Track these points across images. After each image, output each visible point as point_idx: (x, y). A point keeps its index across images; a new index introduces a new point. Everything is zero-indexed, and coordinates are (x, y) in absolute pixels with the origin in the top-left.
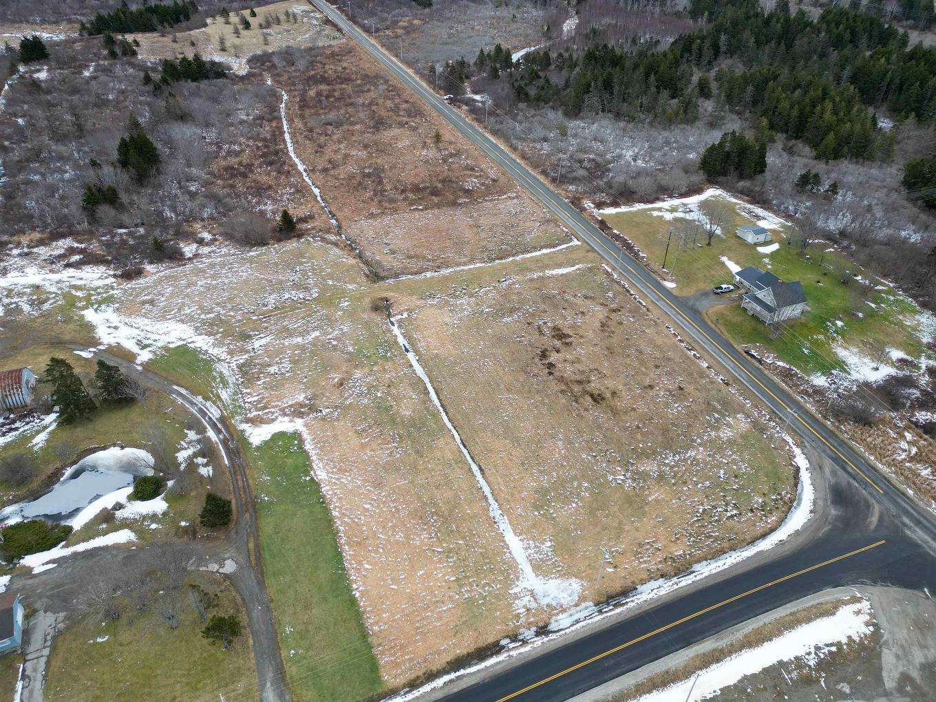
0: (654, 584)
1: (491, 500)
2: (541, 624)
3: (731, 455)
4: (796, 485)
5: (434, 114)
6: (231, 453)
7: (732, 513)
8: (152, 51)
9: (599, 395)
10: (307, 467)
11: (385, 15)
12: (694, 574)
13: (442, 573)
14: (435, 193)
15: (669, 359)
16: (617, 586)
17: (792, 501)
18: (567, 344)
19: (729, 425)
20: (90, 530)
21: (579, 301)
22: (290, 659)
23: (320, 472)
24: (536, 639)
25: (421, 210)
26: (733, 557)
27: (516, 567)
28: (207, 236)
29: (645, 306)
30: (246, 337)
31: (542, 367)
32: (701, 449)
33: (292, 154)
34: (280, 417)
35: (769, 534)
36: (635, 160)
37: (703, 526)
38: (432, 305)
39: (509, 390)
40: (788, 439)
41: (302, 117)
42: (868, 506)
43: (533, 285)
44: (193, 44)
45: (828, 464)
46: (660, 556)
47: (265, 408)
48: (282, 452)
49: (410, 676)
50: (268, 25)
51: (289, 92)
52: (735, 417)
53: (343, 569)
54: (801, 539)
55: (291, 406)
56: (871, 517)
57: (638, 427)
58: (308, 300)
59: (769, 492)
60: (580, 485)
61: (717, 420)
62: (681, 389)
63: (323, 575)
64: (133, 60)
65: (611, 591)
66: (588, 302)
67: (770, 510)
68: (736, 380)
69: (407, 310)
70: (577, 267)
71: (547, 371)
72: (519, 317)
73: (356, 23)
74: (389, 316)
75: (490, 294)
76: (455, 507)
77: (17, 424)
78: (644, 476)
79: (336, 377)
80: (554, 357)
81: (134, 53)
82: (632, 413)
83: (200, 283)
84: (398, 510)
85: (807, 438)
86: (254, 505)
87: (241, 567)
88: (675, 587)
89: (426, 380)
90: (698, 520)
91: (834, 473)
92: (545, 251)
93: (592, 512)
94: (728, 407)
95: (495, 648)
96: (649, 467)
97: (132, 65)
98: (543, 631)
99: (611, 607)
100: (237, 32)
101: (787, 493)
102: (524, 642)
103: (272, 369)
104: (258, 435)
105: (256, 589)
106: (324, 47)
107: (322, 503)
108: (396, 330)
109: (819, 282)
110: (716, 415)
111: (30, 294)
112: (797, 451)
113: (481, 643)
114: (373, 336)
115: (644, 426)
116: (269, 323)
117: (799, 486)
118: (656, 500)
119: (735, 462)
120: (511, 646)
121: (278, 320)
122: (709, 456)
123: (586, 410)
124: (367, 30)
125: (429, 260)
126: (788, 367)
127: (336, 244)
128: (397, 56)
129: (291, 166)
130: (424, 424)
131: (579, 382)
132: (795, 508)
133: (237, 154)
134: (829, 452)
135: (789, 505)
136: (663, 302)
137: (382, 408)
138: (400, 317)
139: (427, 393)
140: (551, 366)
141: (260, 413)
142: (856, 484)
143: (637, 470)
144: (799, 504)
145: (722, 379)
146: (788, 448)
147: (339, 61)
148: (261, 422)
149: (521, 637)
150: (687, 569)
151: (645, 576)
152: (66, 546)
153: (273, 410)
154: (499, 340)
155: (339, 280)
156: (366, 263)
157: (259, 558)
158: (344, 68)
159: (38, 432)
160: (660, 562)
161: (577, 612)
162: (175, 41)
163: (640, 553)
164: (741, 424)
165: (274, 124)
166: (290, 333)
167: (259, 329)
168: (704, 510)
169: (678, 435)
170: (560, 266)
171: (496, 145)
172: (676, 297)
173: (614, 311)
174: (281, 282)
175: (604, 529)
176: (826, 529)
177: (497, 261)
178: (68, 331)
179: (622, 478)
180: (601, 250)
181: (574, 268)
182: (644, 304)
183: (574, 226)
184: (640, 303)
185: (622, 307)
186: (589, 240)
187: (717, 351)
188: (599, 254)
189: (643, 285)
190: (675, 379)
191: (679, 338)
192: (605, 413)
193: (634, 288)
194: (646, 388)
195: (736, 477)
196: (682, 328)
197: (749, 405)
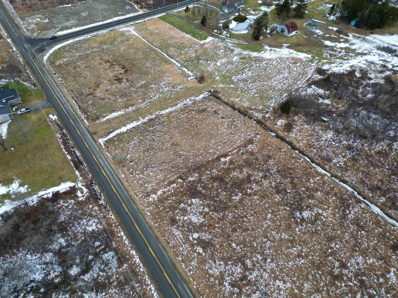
1: (141, 38)
3: (68, 55)
9: (106, 63)
15: (74, 77)
21: (107, 96)
32: (77, 55)
42: (35, 50)
52: (59, 63)
57: (96, 57)
58: (234, 76)
66: (103, 97)
67: (65, 47)
70: (105, 119)
72: (138, 85)
74: (196, 78)
75: (154, 95)
78: (98, 48)
80: (122, 71)
82: (96, 60)
88: (98, 32)
91: (38, 55)
94: (60, 66)
96: (95, 50)
103: (222, 51)
108: (189, 73)
110: (66, 63)
112: (45, 60)
116: (240, 64)
118: (96, 44)
121: (238, 66)
123: (112, 58)
131: (113, 65)
138: (191, 78)
140: (123, 68)
168: (84, 44)
169: (83, 57)
172: (54, 107)
173: (91, 94)
179: (104, 47)
180: (87, 135)
181: (108, 117)
182: (74, 101)
183: (101, 157)
184: (76, 101)
185: (86, 96)
186: (92, 144)
187: (50, 84)
188: (88, 131)
189: (69, 112)
190: (75, 71)
191: (64, 87)
192: (106, 58)
193: (75, 109)
194: (88, 67)
195: (70, 51)
196: (60, 91)
197: (52, 69)
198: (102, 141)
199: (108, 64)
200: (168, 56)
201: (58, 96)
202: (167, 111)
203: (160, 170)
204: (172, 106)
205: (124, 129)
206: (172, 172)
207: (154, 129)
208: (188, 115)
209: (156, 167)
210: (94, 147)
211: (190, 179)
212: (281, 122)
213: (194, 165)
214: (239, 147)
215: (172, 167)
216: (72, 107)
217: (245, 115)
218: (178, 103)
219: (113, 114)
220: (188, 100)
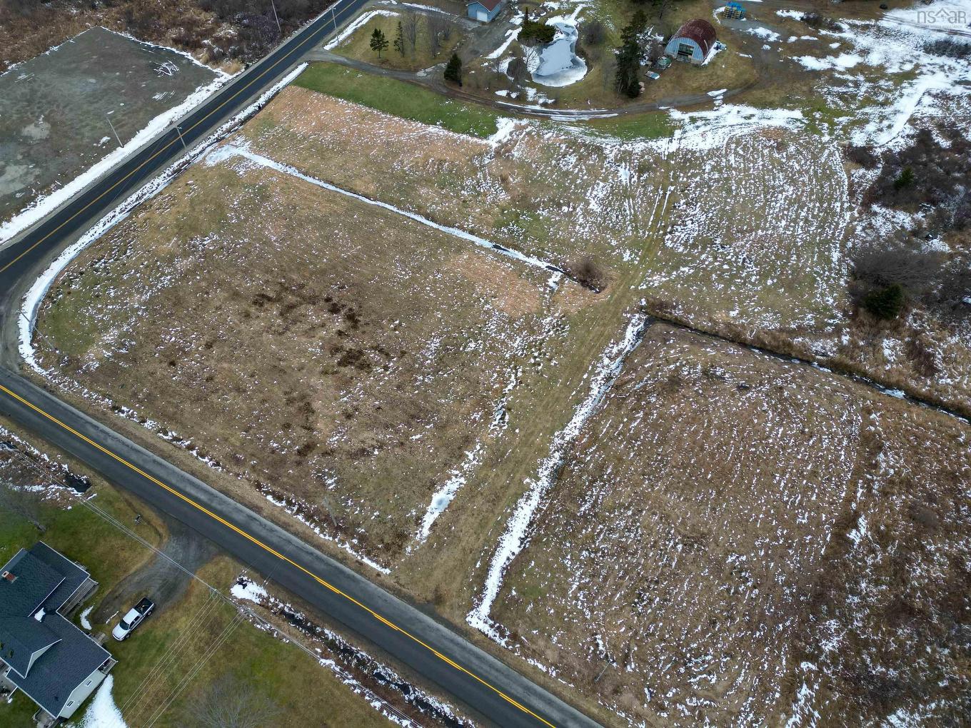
0: (157, 192)
1: (299, 174)
3: (103, 316)
4: (36, 322)
6: (506, 107)
7: (100, 263)
9: (261, 305)
12: (128, 210)
15: (198, 400)
19: (107, 347)
21: (369, 436)
22: (346, 70)
29: (267, 493)
30: (642, 169)
31: (343, 302)
32: (136, 306)
34: (509, 137)
40: (37, 369)
43: (454, 432)
47: (528, 134)
52: (100, 360)
54: (38, 269)
57: (207, 293)
58: (664, 233)
61: (123, 345)
62: (173, 363)
66: (356, 445)
67: (63, 283)
68: (103, 417)
70: (426, 531)
71: (335, 300)
72: (425, 358)
74: (567, 274)
78: (185, 255)
80: (339, 323)
82: (218, 304)
85: (15, 376)
90: (129, 243)
94: (109, 370)
96: (182, 264)
110: (124, 351)
112: (30, 361)
118: (169, 240)
119: (100, 311)
122: (127, 303)
123: (267, 282)
130: (401, 192)
131: (291, 307)
132: (40, 301)
137: (447, 183)
138: (555, 279)
139: (428, 217)
140: (335, 310)
141: (527, 131)
143: (195, 256)
144: (36, 305)
145: (123, 412)
148: (517, 128)
150: (133, 211)
160: (155, 203)
163: (171, 200)
167: (651, 182)
168: (125, 253)
169: (163, 307)
170: (455, 509)
173: (308, 448)
175: (204, 201)
177: (556, 458)
179: (205, 243)
180: (420, 621)
181: (429, 520)
182: (270, 498)
184: (278, 497)
185: (299, 463)
186: (464, 648)
187: (134, 457)
188: (410, 600)
189: (289, 548)
190: (183, 374)
191: (194, 453)
192: (248, 289)
193: (300, 529)
194: (215, 341)
195: (98, 296)
196: (193, 474)
197: (86, 390)
198: (479, 619)
199: (274, 310)
200: (433, 220)
201: (203, 497)
202: (578, 420)
203: (727, 654)
204: (580, 401)
205: (510, 545)
206: (761, 643)
207: (593, 506)
208: (646, 414)
209: (706, 646)
210: (479, 657)
211: (829, 646)
212: (890, 348)
213: (801, 591)
214: (857, 473)
215: (752, 626)
216: (285, 526)
217: (788, 357)
218: (588, 382)
219: (436, 497)
220: (606, 361)
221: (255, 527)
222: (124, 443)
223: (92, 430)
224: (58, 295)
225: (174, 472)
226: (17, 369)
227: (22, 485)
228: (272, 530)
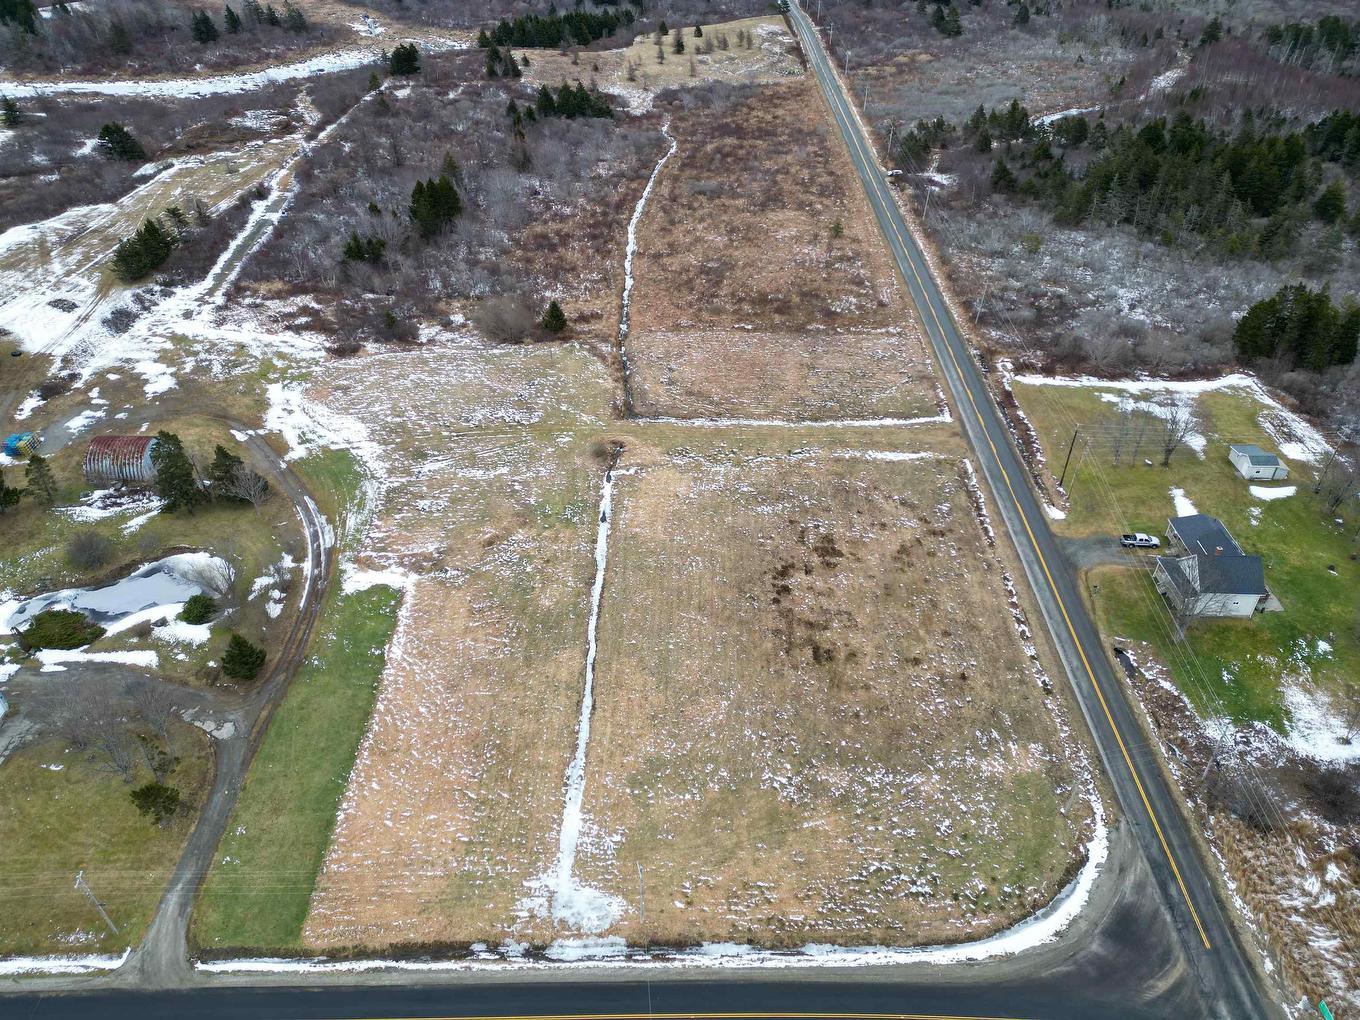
0: (731, 948)
1: (580, 754)
2: (538, 942)
3: (979, 802)
4: (1062, 885)
5: (860, 195)
6: (315, 595)
7: (920, 889)
8: (541, 74)
9: (828, 651)
10: (384, 637)
11: (882, 44)
12: (799, 957)
13: (456, 826)
14: (784, 308)
15: (974, 628)
16: (675, 930)
17: (1036, 906)
18: (828, 564)
19: (1006, 756)
20: (119, 643)
21: (888, 507)
22: (220, 867)
23: (396, 651)
24: (519, 959)
25: (748, 331)
26: (879, 954)
27: (554, 854)
28: (458, 318)
29: (990, 538)
30: (421, 456)
31: (771, 588)
32: (937, 777)
33: (631, 229)
34: (393, 567)
35: (962, 942)
36: (1132, 307)
37: (860, 892)
38: (675, 466)
39: (700, 609)
40: (1099, 809)
41: (676, 179)
42: (1166, 958)
43: (836, 468)
44: (596, 69)
45: (1140, 867)
46: (767, 911)
47: (383, 549)
48: (370, 610)
49: (337, 943)
50: (709, 49)
51: (681, 143)
52: (1025, 747)
53: (345, 779)
54: (1006, 969)
55: (413, 555)
56: (1159, 979)
57: (857, 715)
58: (522, 425)
59: (1005, 880)
60: (715, 771)
61: (991, 742)
62: (963, 677)
63: (318, 779)
64: (511, 83)
65: (662, 935)
66: (902, 510)
67: (989, 907)
68: (1066, 687)
69: (638, 465)
70: (923, 454)
71: (775, 595)
72: (784, 508)
73: (833, 53)
74: (611, 468)
75: (764, 467)
76: (527, 746)
77: (123, 500)
78: (818, 789)
79: (489, 531)
80: (796, 579)
81: (518, 74)
82: (861, 692)
83: (412, 377)
84: (456, 727)
85: (1129, 815)
86: (300, 664)
87: (236, 738)
89: (602, 565)
90: (858, 881)
91: (1139, 887)
92: (888, 422)
93: (706, 816)
94: (1025, 726)
95: (461, 951)
96: (836, 779)
97: (508, 89)
98: (536, 952)
99: (648, 957)
100: (661, 57)
101: (1036, 891)
102: (503, 957)
103: (421, 504)
104: (356, 581)
105: (236, 770)
106: (767, 86)
107: (373, 690)
108: (607, 489)
109: (1332, 568)
110: (995, 734)
111: (232, 354)
112: (1101, 831)
113: (446, 937)
114: (572, 489)
115: (867, 717)
116: (458, 443)
117: (1068, 887)
118: (814, 831)
119: (978, 815)
120: (483, 955)
121: (471, 442)
122: (943, 792)
123: (795, 667)
124: (841, 65)
125: (711, 403)
126: (1176, 694)
127: (603, 358)
128: (860, 105)
129: (618, 244)
130: (558, 624)
131: (810, 625)
132: (1036, 919)
133: (563, 218)
134: (1155, 850)
135: (1027, 912)
136: (1024, 540)
137: (521, 588)
138: (624, 472)
139: (590, 582)
140: (786, 590)
141: (374, 554)
142: (1168, 918)
143: (814, 777)
144: (1045, 916)
145: (1044, 682)
146: (1088, 821)
147: (776, 106)
148: (369, 567)
149: (502, 949)
150: (795, 945)
151: (723, 932)
152: (86, 651)
153: (390, 554)
154: (735, 534)
155: (576, 407)
156: (628, 391)
157: (262, 732)
158: (775, 117)
159: (139, 514)
160: (760, 920)
161: (597, 945)
162: (575, 63)
163: (738, 897)
164: (1029, 759)
165: (634, 185)
166: (473, 461)
167: (441, 447)
168: (879, 870)
169: (913, 746)
170: (894, 448)
171: (920, 254)
172: (1052, 535)
173: (934, 533)
174: (506, 394)
175: (709, 843)
176: (1063, 969)
177: (807, 423)
178: (240, 405)
179: (784, 781)
180: (976, 437)
181: (914, 456)
182: (991, 534)
183: (958, 393)
184: (986, 531)
185: (951, 531)
186: (968, 418)
187: (1064, 635)
188: (969, 442)
189: (1009, 504)
190: (963, 659)
191: (1015, 599)
192: (819, 679)
193: (992, 507)
194: (907, 660)
195: (965, 837)
196: (1029, 586)
197: (1063, 735)
198: (947, 418)
199: (825, 638)
201: (1036, 568)
211: (823, 327)
213: (801, 336)
221: (1018, 528)
222: (1065, 651)
223: (1084, 685)
224: (1010, 895)
225: (1042, 599)
226: (1123, 825)
227: (1178, 699)
228: (1010, 519)
